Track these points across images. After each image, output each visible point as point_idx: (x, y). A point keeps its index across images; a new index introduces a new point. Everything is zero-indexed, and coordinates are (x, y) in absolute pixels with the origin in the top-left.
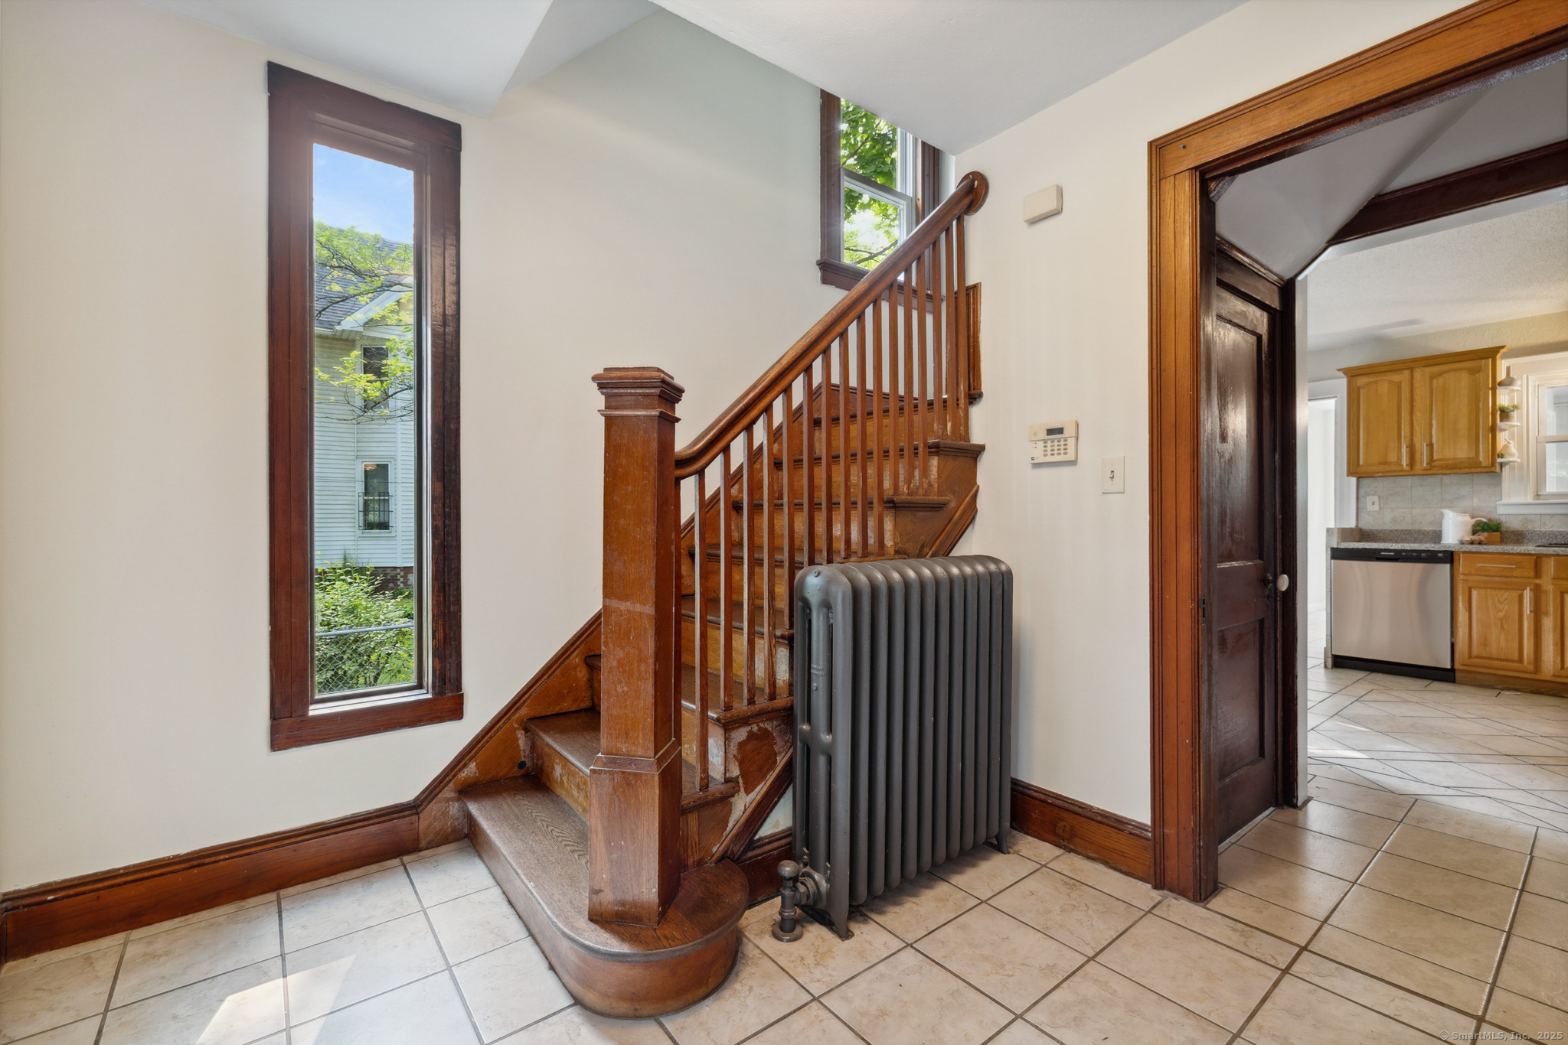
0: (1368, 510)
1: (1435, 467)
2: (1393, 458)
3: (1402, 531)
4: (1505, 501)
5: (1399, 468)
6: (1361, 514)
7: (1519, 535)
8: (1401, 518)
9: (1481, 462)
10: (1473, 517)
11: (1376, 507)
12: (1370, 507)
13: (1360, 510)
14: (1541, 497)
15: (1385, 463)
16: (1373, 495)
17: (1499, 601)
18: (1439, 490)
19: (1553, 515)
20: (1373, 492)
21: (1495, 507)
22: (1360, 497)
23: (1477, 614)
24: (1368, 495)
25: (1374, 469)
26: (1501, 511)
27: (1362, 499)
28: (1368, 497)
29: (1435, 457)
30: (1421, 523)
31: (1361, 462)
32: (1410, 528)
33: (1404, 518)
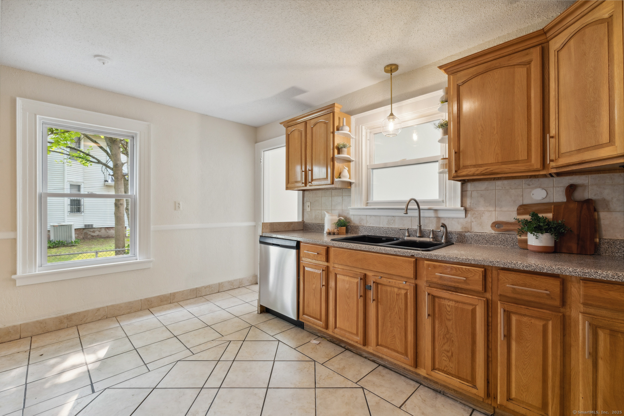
0: (307, 211)
6: (305, 213)
9: (328, 181)
12: (307, 209)
14: (369, 204)
16: (309, 201)
22: (305, 202)
25: (293, 185)
26: (351, 212)
33: (319, 216)
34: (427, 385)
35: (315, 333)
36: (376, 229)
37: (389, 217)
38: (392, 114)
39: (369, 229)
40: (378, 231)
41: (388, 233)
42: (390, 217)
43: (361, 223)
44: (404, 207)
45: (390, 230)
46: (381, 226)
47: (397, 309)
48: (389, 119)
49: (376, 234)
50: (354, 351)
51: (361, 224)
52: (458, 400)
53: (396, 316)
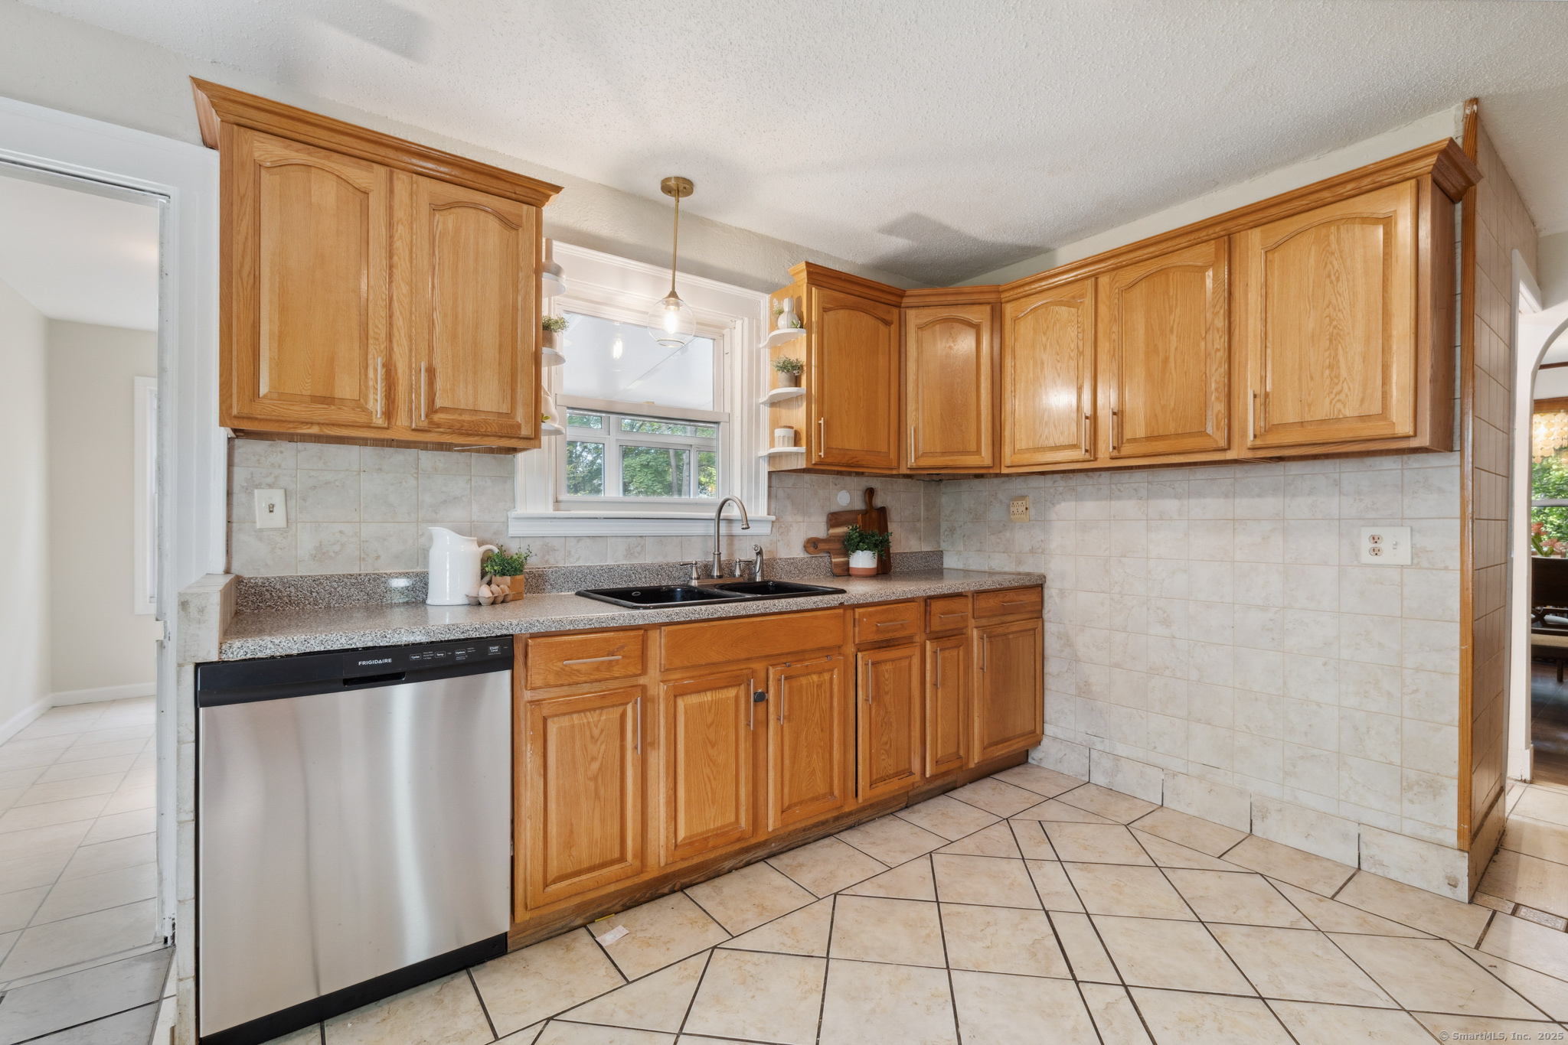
0: (258, 526)
1: (438, 426)
2: (345, 388)
3: (341, 578)
4: (521, 510)
5: (362, 419)
6: (237, 537)
7: (540, 576)
8: (337, 548)
9: (519, 426)
10: (480, 544)
11: (278, 519)
12: (261, 519)
13: (235, 526)
14: (562, 506)
15: (328, 400)
16: (270, 486)
17: (592, 737)
18: (412, 482)
19: (579, 538)
20: (270, 480)
21: (506, 523)
22: (236, 488)
23: (558, 777)
24: (258, 486)
25: (299, 411)
26: (514, 529)
27: (239, 497)
28: (256, 491)
29: (439, 403)
30: (378, 557)
31: (264, 389)
32: (356, 571)
33: (343, 545)
34: (838, 830)
35: (562, 928)
36: (600, 572)
37: (630, 539)
38: (673, 294)
39: (579, 575)
40: (606, 575)
41: (634, 577)
42: (634, 539)
43: (546, 559)
44: (713, 514)
45: (639, 571)
46: (610, 562)
47: (818, 715)
48: (668, 304)
49: (601, 584)
50: (699, 880)
51: (547, 562)
52: (874, 817)
53: (816, 730)
